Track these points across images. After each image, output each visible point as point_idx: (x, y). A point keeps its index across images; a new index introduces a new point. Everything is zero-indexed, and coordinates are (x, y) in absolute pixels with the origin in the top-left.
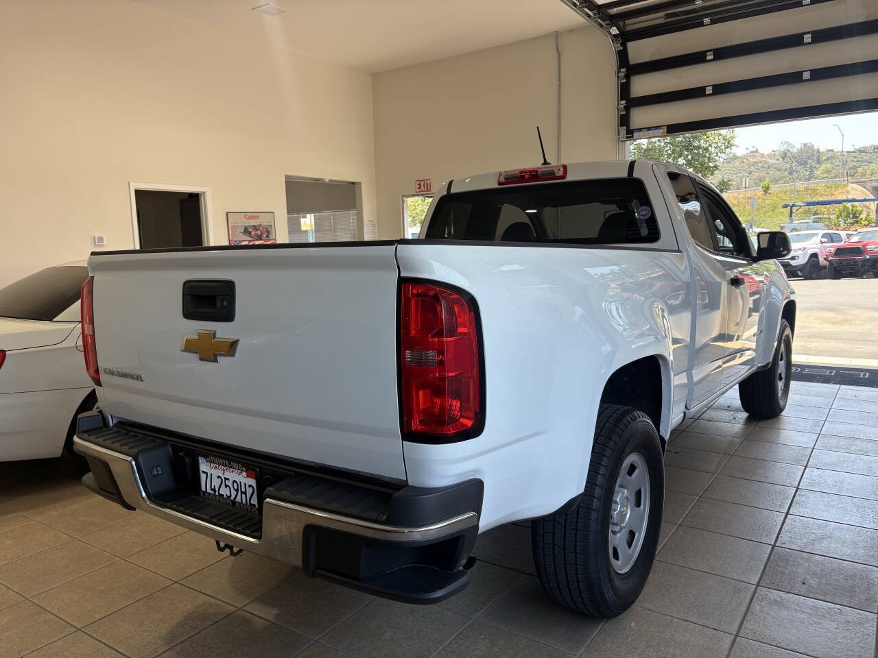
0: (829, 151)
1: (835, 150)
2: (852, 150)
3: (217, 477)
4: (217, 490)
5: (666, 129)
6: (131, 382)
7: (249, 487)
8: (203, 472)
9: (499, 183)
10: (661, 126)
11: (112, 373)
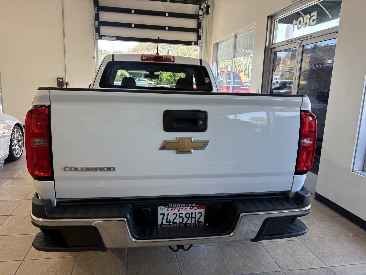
0: (105, 50)
1: (107, 51)
2: (113, 51)
3: (174, 214)
4: (171, 221)
5: (116, 38)
6: (98, 173)
7: (199, 213)
8: (161, 214)
9: (142, 60)
10: (114, 36)
11: (76, 169)
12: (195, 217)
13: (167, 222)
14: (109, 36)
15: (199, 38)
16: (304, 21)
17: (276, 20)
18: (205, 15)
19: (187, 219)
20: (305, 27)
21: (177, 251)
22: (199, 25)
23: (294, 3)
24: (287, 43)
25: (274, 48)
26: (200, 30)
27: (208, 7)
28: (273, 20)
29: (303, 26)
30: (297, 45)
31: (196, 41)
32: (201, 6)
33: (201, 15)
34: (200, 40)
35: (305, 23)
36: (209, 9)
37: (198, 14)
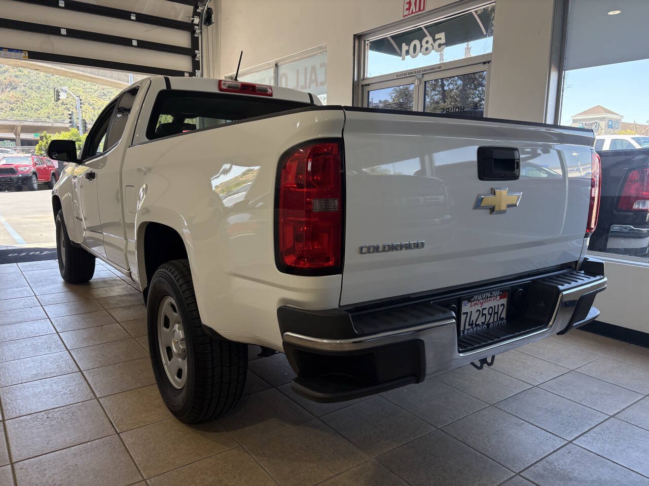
3: (477, 311)
4: (474, 322)
5: (27, 55)
6: (404, 253)
7: (501, 306)
8: (464, 313)
9: (221, 89)
10: (21, 50)
11: (376, 249)
12: (497, 313)
13: (469, 325)
14: (10, 50)
15: (196, 65)
16: (421, 46)
17: (366, 42)
18: (204, 26)
19: (490, 316)
20: (424, 54)
21: (481, 368)
22: (195, 42)
23: (406, 17)
24: (396, 78)
25: (369, 85)
26: (196, 51)
27: (209, 12)
28: (363, 41)
29: (420, 54)
30: (415, 81)
31: (191, 70)
32: (196, 7)
33: (197, 25)
34: (199, 70)
35: (424, 48)
36: (213, 16)
37: (190, 22)
